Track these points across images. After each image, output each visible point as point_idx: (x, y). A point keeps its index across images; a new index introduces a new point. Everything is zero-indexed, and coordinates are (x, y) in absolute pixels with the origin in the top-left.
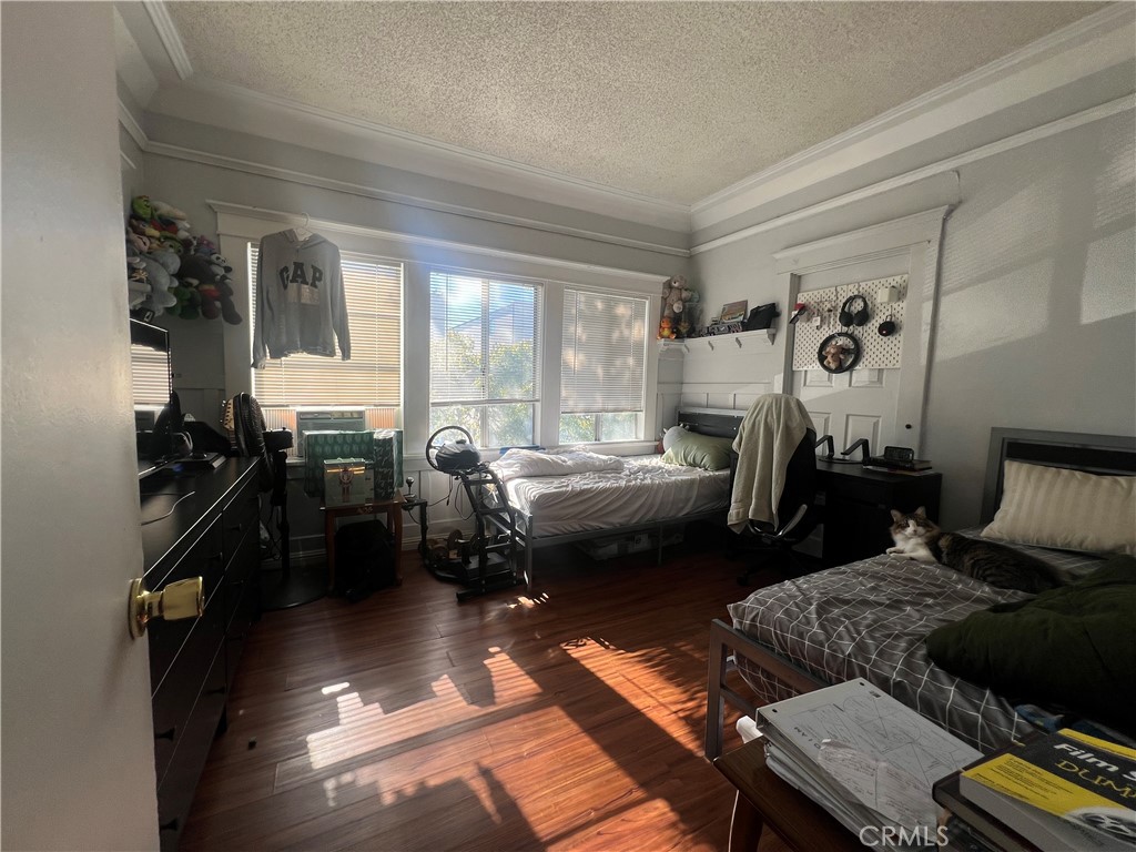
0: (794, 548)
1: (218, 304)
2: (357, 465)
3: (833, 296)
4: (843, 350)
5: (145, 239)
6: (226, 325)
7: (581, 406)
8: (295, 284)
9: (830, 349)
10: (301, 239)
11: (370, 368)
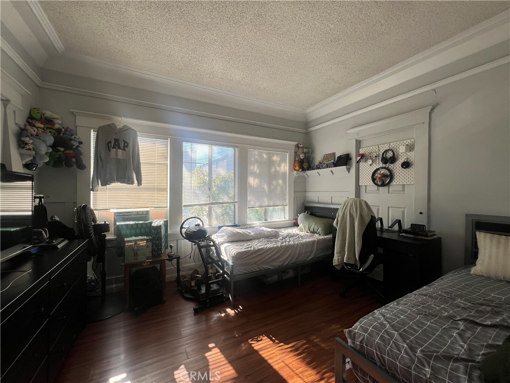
0: (369, 276)
1: (74, 160)
2: (142, 240)
3: (377, 150)
4: (384, 176)
5: (35, 129)
6: (78, 170)
7: (257, 204)
8: (114, 149)
9: (378, 175)
10: (118, 127)
11: (153, 189)
